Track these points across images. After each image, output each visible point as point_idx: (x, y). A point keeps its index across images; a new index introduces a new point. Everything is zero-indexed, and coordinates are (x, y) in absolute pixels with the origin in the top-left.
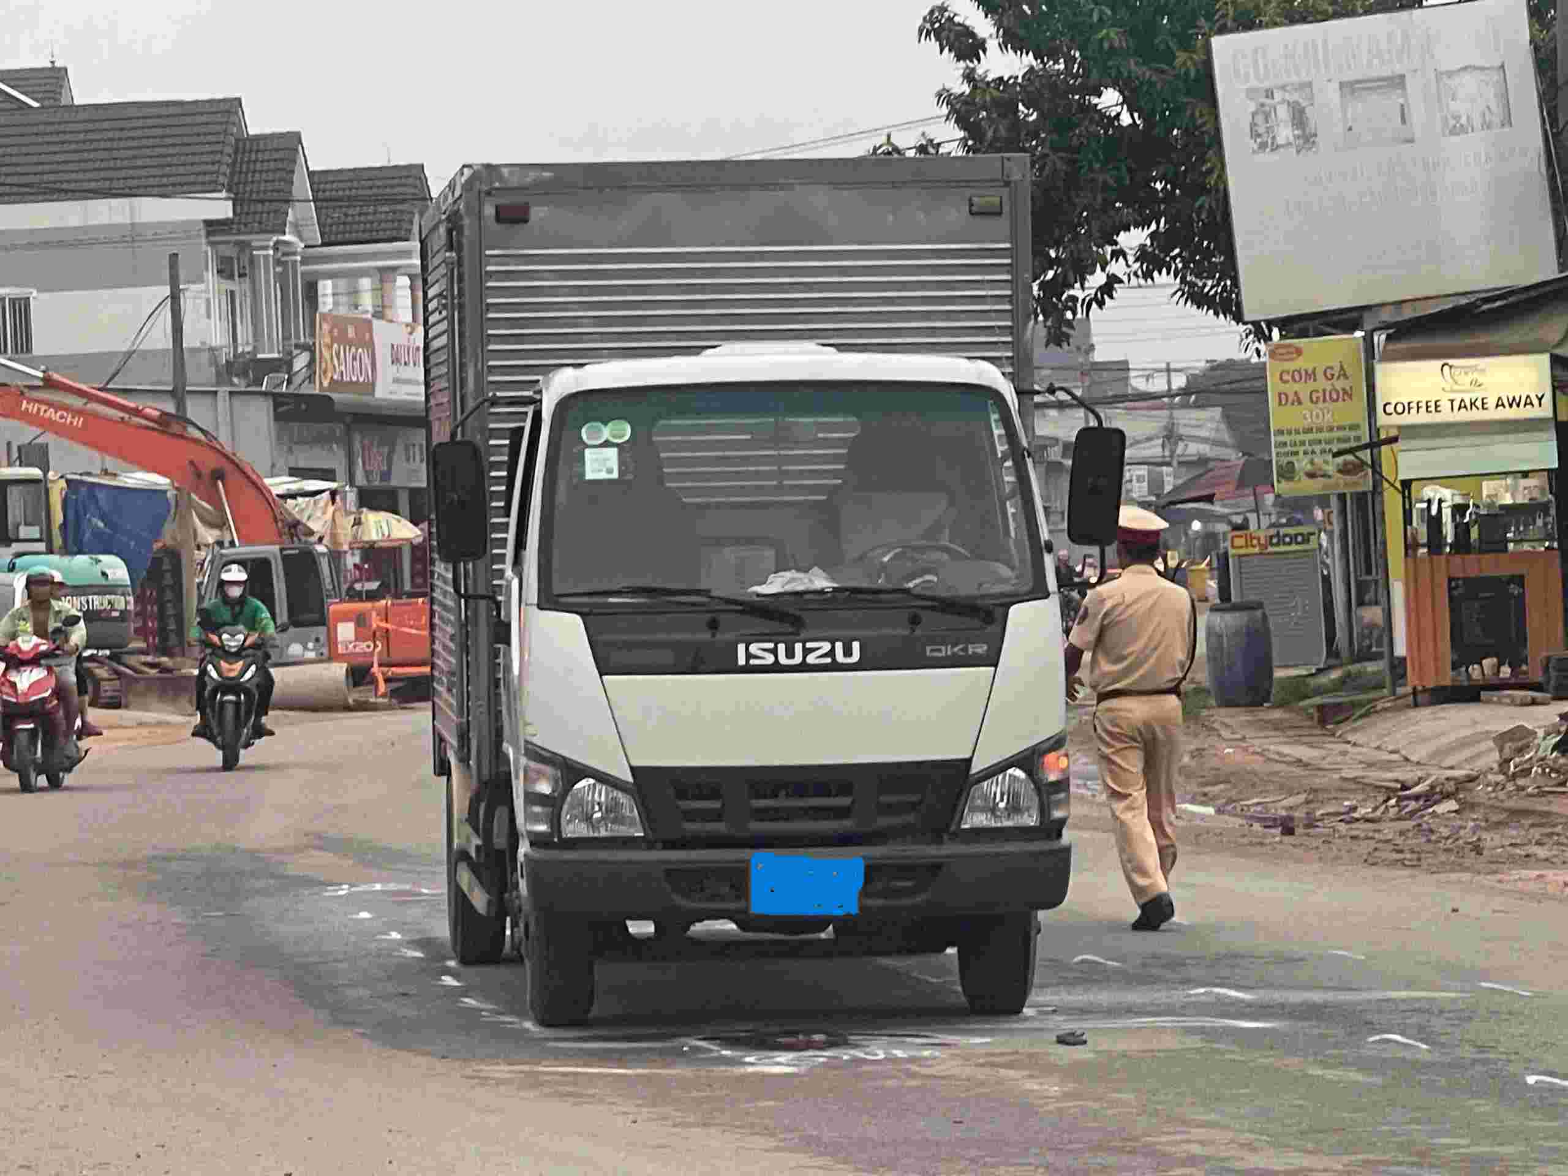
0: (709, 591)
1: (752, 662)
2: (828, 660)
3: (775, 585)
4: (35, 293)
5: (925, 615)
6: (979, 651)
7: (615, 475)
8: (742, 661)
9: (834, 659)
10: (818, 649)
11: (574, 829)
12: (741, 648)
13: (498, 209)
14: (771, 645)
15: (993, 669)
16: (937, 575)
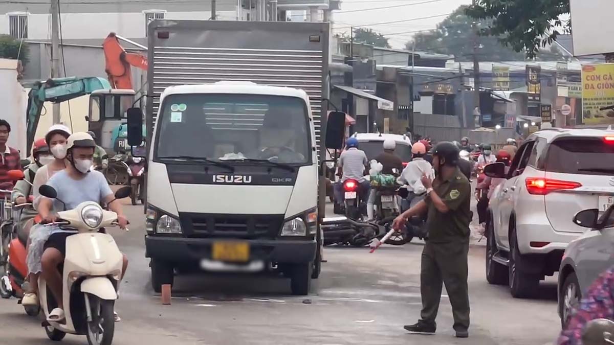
0: (205, 158)
1: (217, 181)
2: (241, 182)
3: (226, 157)
4: (166, 12)
5: (273, 169)
6: (289, 181)
7: (180, 121)
8: (214, 180)
9: (243, 181)
10: (238, 178)
11: (160, 230)
12: (214, 176)
13: (159, 34)
14: (224, 176)
15: (292, 186)
16: (277, 156)
